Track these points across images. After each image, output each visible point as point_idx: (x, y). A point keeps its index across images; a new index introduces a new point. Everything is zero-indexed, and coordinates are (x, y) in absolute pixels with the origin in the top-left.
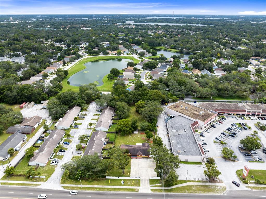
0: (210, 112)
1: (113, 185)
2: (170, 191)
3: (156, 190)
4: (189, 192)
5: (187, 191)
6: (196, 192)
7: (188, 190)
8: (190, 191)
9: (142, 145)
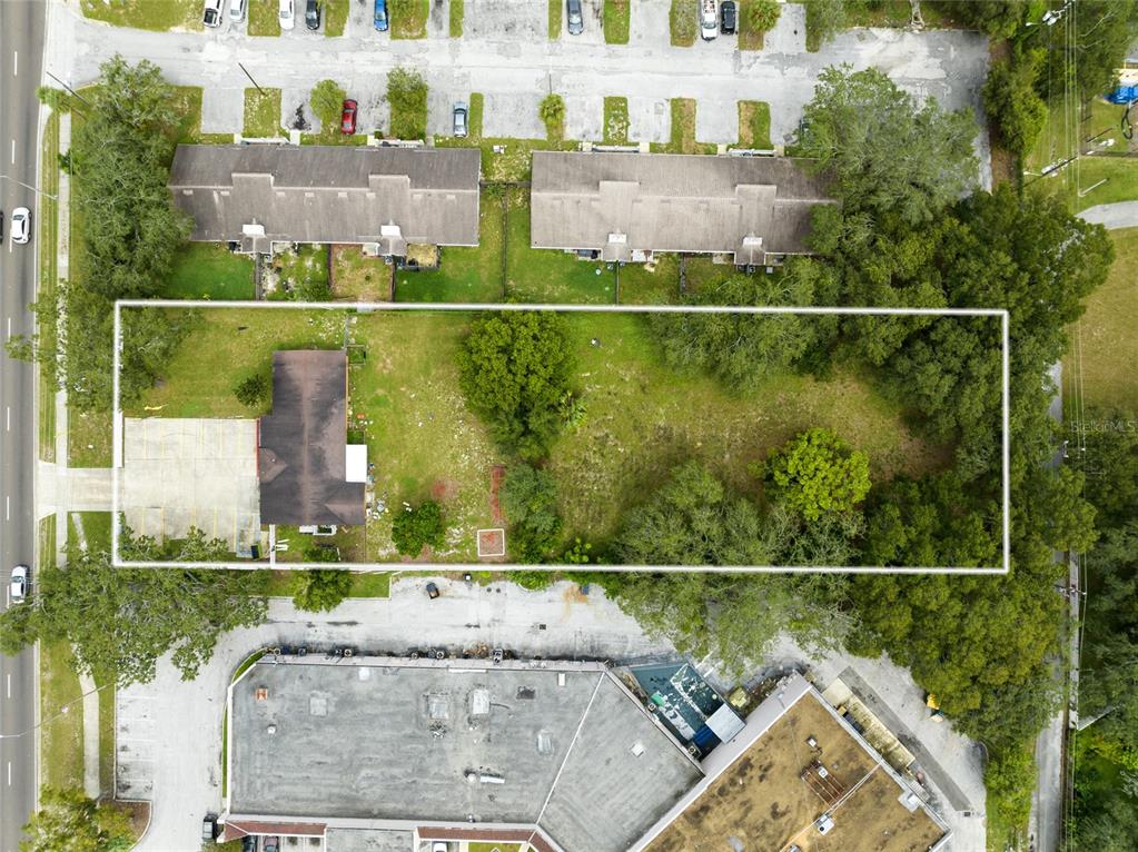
3: (51, 540)
4: (43, 684)
5: (49, 676)
6: (43, 715)
7: (56, 683)
8: (48, 690)
9: (349, 479)
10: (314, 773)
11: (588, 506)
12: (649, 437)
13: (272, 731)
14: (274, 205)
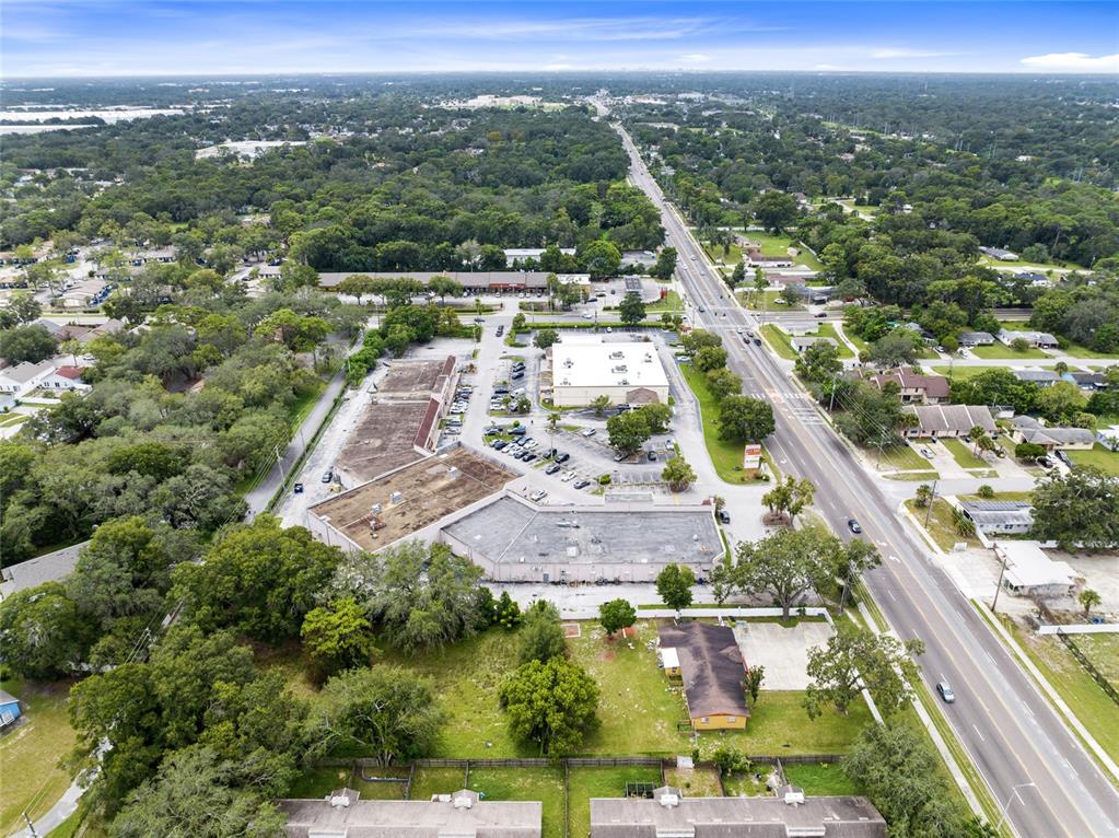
9: (673, 649)
10: (667, 525)
11: (501, 649)
12: (452, 688)
13: (695, 537)
14: (780, 814)
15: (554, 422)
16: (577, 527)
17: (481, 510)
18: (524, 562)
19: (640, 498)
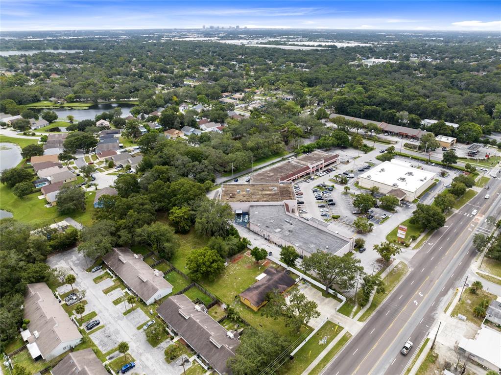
0: (281, 185)
1: (317, 356)
2: (374, 306)
3: (363, 316)
9: (266, 275)
13: (327, 247)
14: (218, 334)
15: (347, 190)
16: (291, 224)
17: (270, 206)
18: (258, 226)
19: (324, 224)
